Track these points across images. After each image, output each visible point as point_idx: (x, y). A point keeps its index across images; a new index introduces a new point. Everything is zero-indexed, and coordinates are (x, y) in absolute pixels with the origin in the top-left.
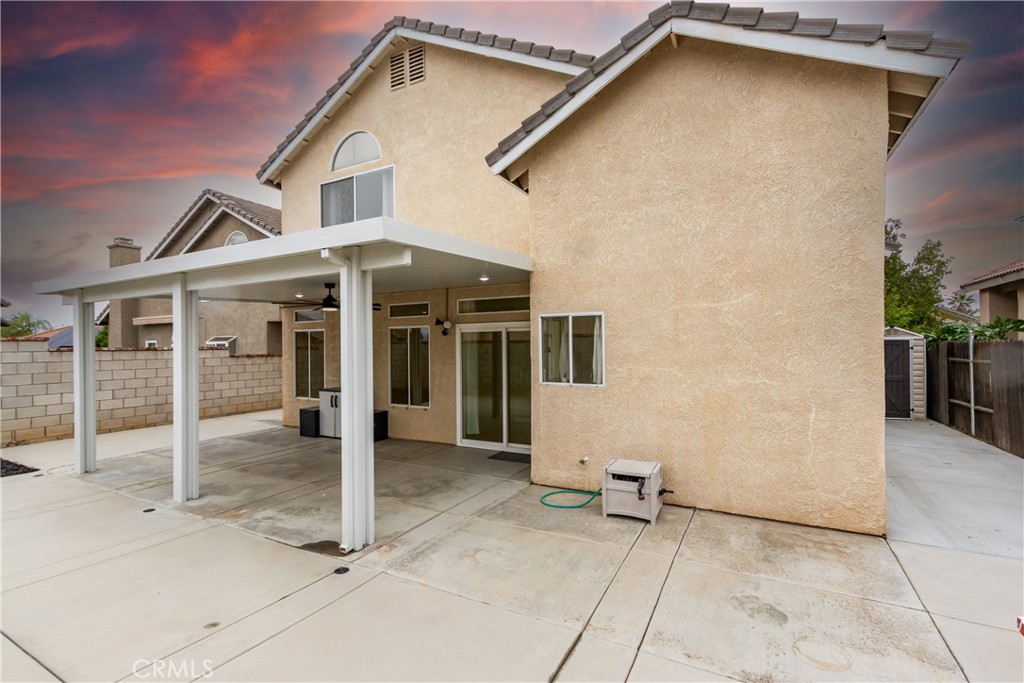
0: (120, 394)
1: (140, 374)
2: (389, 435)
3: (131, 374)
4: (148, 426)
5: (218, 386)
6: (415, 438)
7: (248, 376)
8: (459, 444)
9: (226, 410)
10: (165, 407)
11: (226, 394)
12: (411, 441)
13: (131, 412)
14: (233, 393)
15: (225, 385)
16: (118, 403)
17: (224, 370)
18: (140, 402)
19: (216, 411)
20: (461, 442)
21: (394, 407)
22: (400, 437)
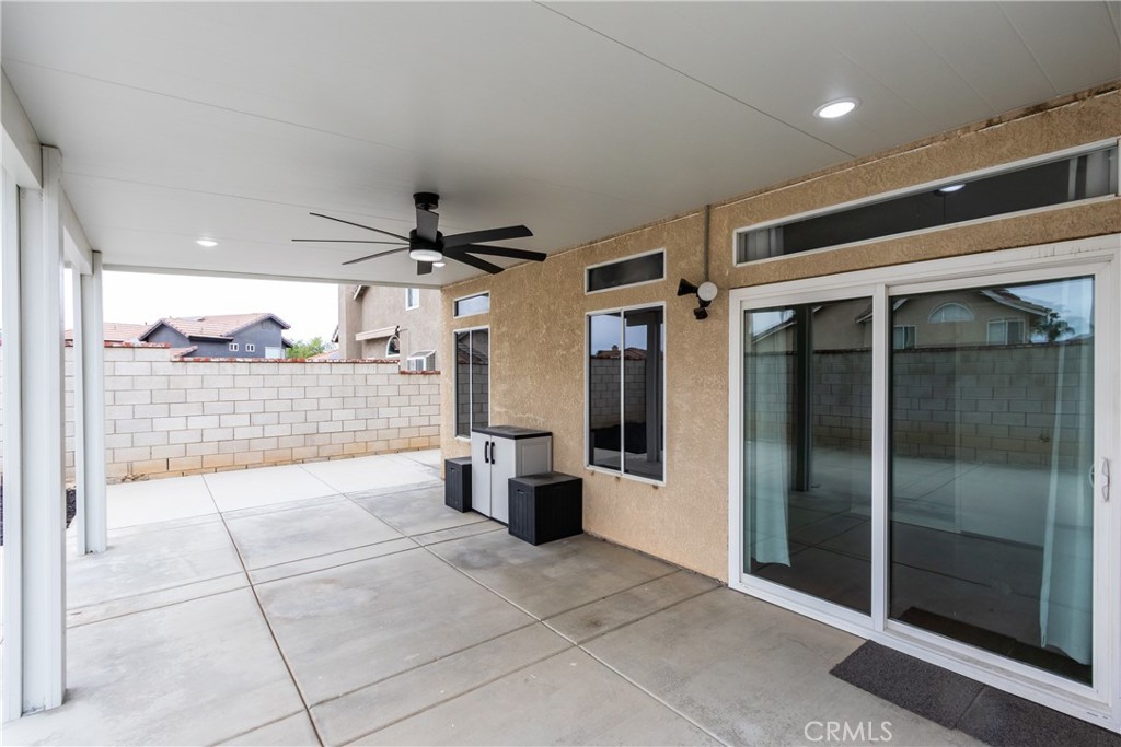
0: (258, 419)
1: (285, 393)
2: (585, 527)
3: (272, 393)
4: (294, 462)
5: (384, 412)
6: (633, 546)
7: (424, 400)
8: (733, 583)
9: (395, 445)
10: (316, 437)
11: (394, 423)
12: (625, 548)
13: (272, 444)
14: (403, 422)
15: (393, 412)
16: (257, 432)
17: (392, 391)
18: (284, 430)
19: (380, 445)
20: (736, 578)
21: (593, 473)
22: (605, 535)
